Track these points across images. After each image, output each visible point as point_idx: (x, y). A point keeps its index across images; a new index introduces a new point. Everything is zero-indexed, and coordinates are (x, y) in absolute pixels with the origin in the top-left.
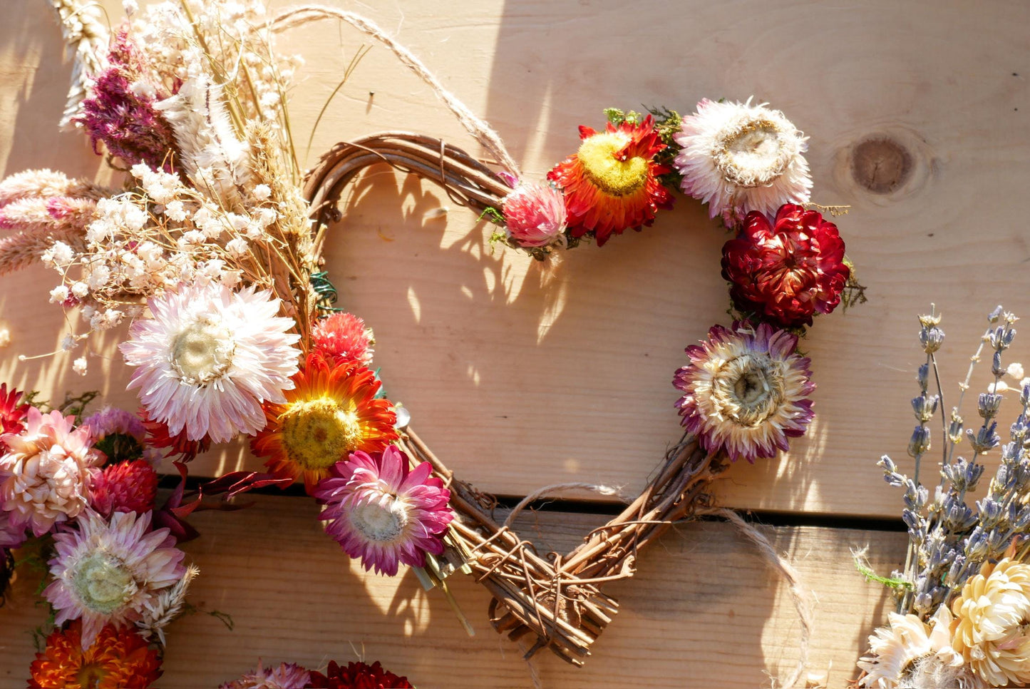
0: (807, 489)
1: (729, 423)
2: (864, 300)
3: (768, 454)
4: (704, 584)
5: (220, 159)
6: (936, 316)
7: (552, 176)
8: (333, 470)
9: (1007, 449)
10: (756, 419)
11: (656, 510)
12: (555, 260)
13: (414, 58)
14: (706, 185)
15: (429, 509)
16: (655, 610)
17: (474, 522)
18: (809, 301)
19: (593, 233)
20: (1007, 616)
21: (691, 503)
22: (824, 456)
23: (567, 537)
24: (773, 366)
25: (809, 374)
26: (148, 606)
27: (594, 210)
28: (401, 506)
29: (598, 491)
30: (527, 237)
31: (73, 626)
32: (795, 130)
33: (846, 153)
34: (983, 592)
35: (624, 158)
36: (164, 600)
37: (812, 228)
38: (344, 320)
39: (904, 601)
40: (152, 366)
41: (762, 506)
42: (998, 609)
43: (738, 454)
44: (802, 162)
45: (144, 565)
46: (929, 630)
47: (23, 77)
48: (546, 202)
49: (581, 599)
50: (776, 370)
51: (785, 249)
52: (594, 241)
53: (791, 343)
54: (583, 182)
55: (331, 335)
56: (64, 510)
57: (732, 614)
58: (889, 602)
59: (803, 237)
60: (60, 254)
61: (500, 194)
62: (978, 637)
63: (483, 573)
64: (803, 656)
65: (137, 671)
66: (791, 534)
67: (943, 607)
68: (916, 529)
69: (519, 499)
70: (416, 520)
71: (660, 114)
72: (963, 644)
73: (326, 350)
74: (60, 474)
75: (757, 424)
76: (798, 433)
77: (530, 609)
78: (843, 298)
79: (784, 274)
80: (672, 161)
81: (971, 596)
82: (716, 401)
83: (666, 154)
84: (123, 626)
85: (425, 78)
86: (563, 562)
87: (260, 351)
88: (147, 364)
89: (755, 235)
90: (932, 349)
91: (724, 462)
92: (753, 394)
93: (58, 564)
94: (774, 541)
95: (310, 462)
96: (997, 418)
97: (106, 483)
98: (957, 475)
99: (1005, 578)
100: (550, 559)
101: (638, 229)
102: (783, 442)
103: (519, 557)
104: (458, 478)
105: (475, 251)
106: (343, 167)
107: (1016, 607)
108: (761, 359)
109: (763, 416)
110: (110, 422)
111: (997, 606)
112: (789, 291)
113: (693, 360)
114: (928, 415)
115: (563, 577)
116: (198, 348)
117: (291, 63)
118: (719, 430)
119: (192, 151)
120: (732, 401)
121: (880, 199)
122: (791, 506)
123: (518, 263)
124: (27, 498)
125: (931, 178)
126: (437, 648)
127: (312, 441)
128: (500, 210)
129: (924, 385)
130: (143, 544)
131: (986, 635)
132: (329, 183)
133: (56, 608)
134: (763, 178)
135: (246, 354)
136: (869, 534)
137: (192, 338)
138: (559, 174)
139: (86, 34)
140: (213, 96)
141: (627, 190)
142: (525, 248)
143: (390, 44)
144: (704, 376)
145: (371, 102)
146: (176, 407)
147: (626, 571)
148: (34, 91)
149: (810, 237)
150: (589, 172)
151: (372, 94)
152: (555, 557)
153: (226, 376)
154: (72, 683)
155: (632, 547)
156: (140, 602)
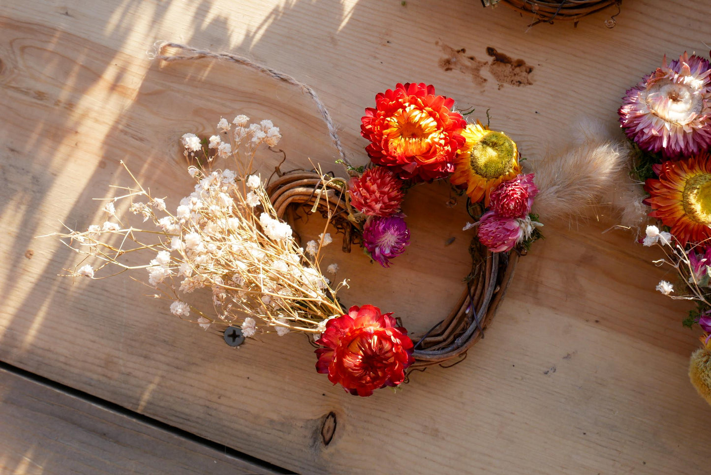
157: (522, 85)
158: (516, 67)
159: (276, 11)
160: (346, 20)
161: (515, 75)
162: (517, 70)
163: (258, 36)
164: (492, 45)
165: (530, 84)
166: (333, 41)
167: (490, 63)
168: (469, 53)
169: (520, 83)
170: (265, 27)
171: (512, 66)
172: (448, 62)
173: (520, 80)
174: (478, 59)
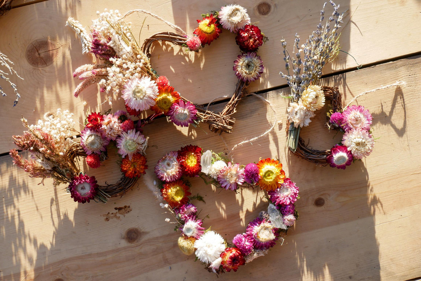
0: (267, 84)
1: (247, 75)
2: (268, 40)
3: (257, 79)
4: (252, 110)
5: (126, 52)
6: (284, 40)
7: (194, 33)
8: (170, 109)
9: (304, 64)
10: (252, 72)
11: (237, 97)
12: (200, 51)
13: (156, 16)
14: (228, 26)
15: (192, 111)
16: (243, 118)
17: (200, 111)
18: (256, 44)
19: (207, 43)
20: (312, 97)
21: (244, 94)
22: (269, 76)
23: (220, 109)
24: (253, 60)
25: (261, 60)
26: (141, 147)
27: (206, 38)
28: (186, 112)
29: (224, 97)
30: (194, 49)
31: (127, 156)
32: (243, 8)
33: (256, 8)
34: (306, 93)
35: (209, 25)
36: (144, 145)
37: (253, 29)
38: (162, 77)
39: (292, 100)
40: (129, 98)
41: (259, 90)
42: (310, 96)
43: (251, 80)
44: (247, 15)
45: (137, 140)
46: (298, 105)
47: (68, 45)
48: (196, 40)
49: (227, 119)
50: (254, 61)
51: (248, 35)
52: (208, 45)
53: (255, 54)
54: (202, 33)
55: (161, 81)
56: (117, 134)
57: (259, 114)
58: (290, 102)
59: (251, 31)
60: (103, 82)
61: (185, 40)
62: (308, 102)
63: (206, 121)
64: (276, 118)
65: (143, 161)
66: (267, 94)
67: (300, 99)
68: (291, 85)
69: (207, 104)
70: (190, 113)
71: (213, 12)
72: (305, 105)
73: (160, 85)
74: (115, 126)
75: (253, 73)
76: (262, 73)
77: (218, 125)
78: (264, 41)
79: (249, 40)
80: (219, 22)
81: (304, 95)
82: (243, 71)
83: (217, 21)
84: (136, 153)
85: (160, 19)
86: (221, 114)
87: (151, 89)
88: (128, 98)
89: (241, 34)
90: (285, 47)
91: (249, 83)
92: (250, 67)
93: (119, 145)
94: (263, 97)
95: (165, 109)
96: (301, 58)
97: (124, 126)
98: (296, 72)
99: (310, 89)
100: (219, 114)
101: (216, 39)
102: (259, 75)
103: (212, 115)
104: (194, 103)
105: (182, 54)
106: (149, 44)
107: (313, 94)
108: (250, 60)
109: (254, 71)
110: (120, 113)
111: (310, 95)
112: (252, 44)
113: (236, 64)
114: (288, 61)
115: (223, 116)
116: (138, 92)
117: (129, 24)
118: (245, 77)
119: (119, 52)
120: (247, 70)
121: (266, 16)
122: (265, 88)
123: (192, 54)
124: (110, 133)
125: (275, 8)
126: (200, 140)
127: (164, 104)
128: (186, 44)
129: (285, 55)
130: (136, 136)
131: (309, 102)
132: (147, 49)
133: (121, 154)
134: (239, 21)
135: (148, 90)
136: (283, 89)
137: (137, 90)
138: (196, 32)
139: (81, 31)
140: (120, 39)
141: (212, 32)
142: (193, 51)
143: (150, 14)
144: (239, 67)
145: (148, 27)
146: (137, 105)
147: (235, 111)
148: (72, 47)
149: (253, 31)
150: (203, 31)
151: (148, 25)
152: (219, 113)
153: (146, 96)
154: (131, 167)
155: (235, 106)
156: (139, 147)
159: (54, 233)
160: (74, 223)
161: (126, 211)
162: (126, 209)
163: (54, 243)
164: (115, 207)
165: (131, 210)
166: (74, 233)
167: (118, 212)
168: (111, 213)
169: (129, 212)
170: (54, 238)
171: (124, 209)
172: (107, 219)
174: (114, 213)
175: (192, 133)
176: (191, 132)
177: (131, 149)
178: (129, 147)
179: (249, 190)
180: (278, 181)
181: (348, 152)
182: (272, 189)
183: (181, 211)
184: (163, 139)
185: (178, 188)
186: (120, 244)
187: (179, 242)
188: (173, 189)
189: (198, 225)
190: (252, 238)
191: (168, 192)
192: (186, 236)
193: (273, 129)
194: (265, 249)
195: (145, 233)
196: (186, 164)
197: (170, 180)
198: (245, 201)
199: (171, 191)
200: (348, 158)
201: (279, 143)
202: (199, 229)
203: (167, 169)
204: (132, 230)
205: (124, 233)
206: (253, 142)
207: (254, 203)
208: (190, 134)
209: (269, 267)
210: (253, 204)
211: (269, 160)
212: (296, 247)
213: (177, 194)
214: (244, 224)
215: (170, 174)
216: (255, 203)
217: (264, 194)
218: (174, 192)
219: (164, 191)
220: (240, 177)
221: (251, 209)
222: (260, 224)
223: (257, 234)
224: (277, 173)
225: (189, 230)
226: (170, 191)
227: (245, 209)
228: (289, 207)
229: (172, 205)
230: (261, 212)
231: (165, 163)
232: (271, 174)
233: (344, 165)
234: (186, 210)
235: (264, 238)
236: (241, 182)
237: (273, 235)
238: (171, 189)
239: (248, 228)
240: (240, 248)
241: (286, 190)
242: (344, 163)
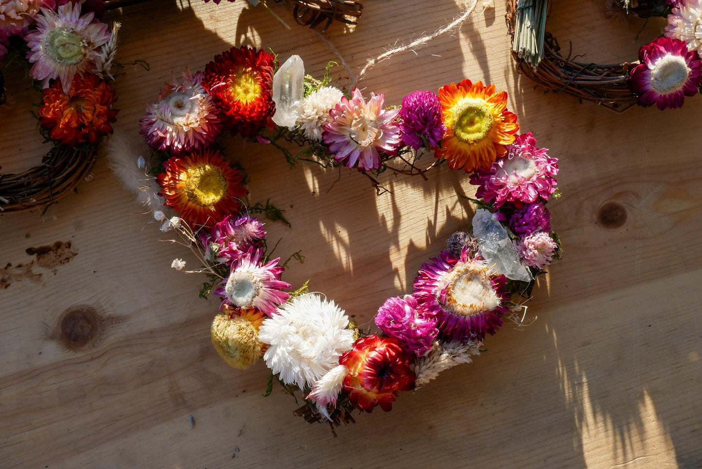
31: (56, 82)
36: (105, 49)
45: (86, 32)
56: (27, 13)
84: (84, 74)
133: (41, 79)
156: (91, 54)
157: (70, 259)
158: (57, 250)
161: (60, 256)
162: (60, 251)
164: (28, 246)
165: (76, 254)
167: (35, 260)
168: (15, 264)
169: (68, 259)
171: (53, 251)
172: (3, 281)
173: (66, 257)
174: (25, 264)
175: (247, 39)
176: (245, 33)
177: (68, 55)
178: (60, 51)
179: (414, 186)
180: (500, 140)
181: (689, 54)
182: (482, 167)
183: (218, 234)
184: (168, 54)
185: (208, 167)
186: (40, 353)
187: (215, 328)
188: (193, 171)
189: (271, 273)
190: (433, 308)
191: (179, 180)
192: (233, 306)
193: (470, 18)
194: (473, 339)
195: (117, 320)
196: (230, 98)
197: (183, 146)
198: (403, 217)
199: (189, 177)
200: (690, 70)
201: (488, 59)
202: (274, 287)
203: (173, 115)
204: (78, 312)
205: (53, 322)
206: (420, 49)
207: (429, 222)
208: (242, 40)
209: (482, 405)
210: (426, 226)
211: (466, 86)
212: (556, 345)
213: (205, 183)
214: (404, 283)
215: (184, 128)
216: (433, 222)
217: (456, 198)
218: (195, 179)
219: (167, 179)
220: (389, 130)
221: (421, 241)
222: (455, 263)
223: (446, 291)
224: (495, 116)
225: (242, 286)
226: (183, 176)
227: (403, 242)
228: (536, 207)
229: (190, 219)
230: (453, 235)
231: (172, 103)
232: (477, 119)
233: (679, 92)
234: (232, 232)
235: (469, 305)
236: (391, 145)
237: (493, 293)
238: (187, 172)
239: (417, 282)
240: (398, 334)
241: (522, 166)
242: (679, 88)
